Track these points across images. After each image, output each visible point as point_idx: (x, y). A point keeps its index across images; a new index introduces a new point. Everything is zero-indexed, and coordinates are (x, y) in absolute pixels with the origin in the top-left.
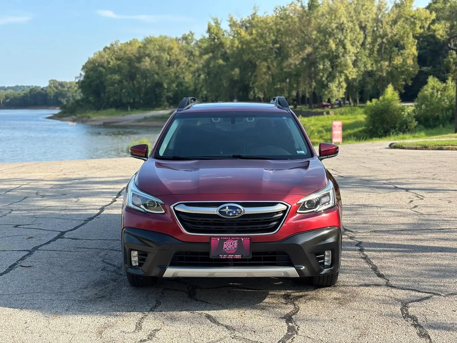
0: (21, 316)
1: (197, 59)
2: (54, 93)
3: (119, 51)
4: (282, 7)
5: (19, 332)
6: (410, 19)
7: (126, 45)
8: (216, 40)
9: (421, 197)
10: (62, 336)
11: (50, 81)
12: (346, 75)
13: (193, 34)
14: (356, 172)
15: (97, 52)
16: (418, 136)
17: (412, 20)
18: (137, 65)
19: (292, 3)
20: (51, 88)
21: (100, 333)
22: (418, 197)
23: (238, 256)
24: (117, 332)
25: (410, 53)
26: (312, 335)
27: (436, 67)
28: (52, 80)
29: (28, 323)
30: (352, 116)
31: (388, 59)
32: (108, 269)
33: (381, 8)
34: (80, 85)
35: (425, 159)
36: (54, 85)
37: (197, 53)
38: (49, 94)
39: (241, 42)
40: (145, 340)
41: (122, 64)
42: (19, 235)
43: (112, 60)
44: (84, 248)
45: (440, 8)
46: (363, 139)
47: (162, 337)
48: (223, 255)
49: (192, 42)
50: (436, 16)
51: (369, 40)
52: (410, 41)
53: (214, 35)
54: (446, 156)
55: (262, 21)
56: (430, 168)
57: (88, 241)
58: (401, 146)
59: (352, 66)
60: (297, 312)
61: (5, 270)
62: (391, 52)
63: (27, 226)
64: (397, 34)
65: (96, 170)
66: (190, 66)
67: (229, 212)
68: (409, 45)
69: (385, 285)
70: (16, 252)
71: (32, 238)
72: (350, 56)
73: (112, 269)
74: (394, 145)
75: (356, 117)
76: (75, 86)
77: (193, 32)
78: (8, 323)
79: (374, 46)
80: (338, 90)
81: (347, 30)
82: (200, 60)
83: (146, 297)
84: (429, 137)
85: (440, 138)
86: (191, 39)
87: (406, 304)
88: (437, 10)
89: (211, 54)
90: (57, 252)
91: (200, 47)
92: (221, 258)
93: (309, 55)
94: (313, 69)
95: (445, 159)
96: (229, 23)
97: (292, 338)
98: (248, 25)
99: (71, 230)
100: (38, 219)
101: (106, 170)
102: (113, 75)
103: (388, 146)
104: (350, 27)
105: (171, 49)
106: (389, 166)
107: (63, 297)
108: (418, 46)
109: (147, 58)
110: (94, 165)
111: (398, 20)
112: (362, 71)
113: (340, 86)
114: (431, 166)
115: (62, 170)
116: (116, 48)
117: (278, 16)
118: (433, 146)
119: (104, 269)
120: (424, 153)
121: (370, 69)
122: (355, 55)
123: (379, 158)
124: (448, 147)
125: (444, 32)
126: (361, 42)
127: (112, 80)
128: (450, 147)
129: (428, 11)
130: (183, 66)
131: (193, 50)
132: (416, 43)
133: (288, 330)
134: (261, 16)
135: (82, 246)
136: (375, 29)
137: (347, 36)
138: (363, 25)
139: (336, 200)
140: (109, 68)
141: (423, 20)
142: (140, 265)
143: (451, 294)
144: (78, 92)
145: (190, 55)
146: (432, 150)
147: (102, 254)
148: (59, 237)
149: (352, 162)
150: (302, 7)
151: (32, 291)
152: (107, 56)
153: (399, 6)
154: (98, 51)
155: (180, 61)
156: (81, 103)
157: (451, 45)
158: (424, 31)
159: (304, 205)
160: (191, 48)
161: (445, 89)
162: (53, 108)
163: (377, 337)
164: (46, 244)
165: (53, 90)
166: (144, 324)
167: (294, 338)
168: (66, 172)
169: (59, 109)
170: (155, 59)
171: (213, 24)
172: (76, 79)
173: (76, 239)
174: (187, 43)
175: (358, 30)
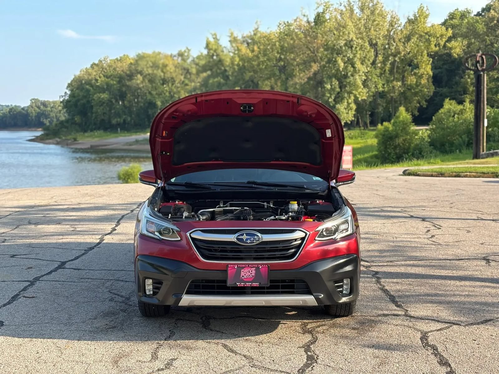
0: (32, 347)
1: (193, 77)
2: (36, 113)
3: (108, 69)
4: (286, 23)
5: (31, 361)
6: (424, 36)
7: (116, 61)
8: (215, 57)
9: (438, 227)
10: (77, 365)
11: (31, 100)
12: (355, 96)
13: (189, 50)
14: (369, 200)
15: (84, 69)
16: (434, 162)
17: (426, 37)
18: (128, 83)
19: (297, 18)
20: (32, 107)
21: (116, 362)
22: (435, 226)
23: (255, 284)
24: (133, 361)
25: (424, 72)
26: (332, 364)
27: (452, 88)
28: (33, 99)
29: (40, 353)
30: (362, 140)
31: (400, 79)
32: (116, 299)
33: (394, 24)
34: (65, 104)
35: (441, 187)
36: (36, 104)
37: (194, 71)
38: (31, 115)
39: (242, 59)
40: (163, 369)
41: (112, 82)
42: (17, 266)
43: (100, 77)
44: (88, 278)
45: (457, 25)
46: (374, 165)
47: (180, 366)
48: (241, 283)
49: (189, 58)
50: (452, 33)
51: (380, 58)
52: (424, 59)
53: (212, 52)
54: (464, 184)
55: (265, 37)
56: (448, 196)
57: (91, 271)
58: (416, 173)
59: (362, 87)
60: (315, 342)
61: (8, 301)
62: (404, 71)
63: (24, 256)
64: (410, 52)
65: (89, 197)
66: (187, 85)
67: (247, 239)
68: (424, 64)
69: (404, 315)
70: (17, 282)
71: (31, 268)
72: (360, 76)
73: (120, 299)
74: (408, 171)
75: (367, 141)
76: (59, 106)
77: (189, 48)
78: (19, 354)
79: (385, 65)
80: (347, 112)
81: (356, 48)
82: (197, 78)
83: (159, 327)
84: (445, 163)
85: (457, 164)
86: (188, 55)
87: (425, 334)
88: (453, 27)
89: (209, 73)
90: (60, 283)
91: (197, 64)
92: (239, 286)
93: (315, 74)
94: (320, 89)
95: (463, 186)
96: (229, 39)
97: (312, 366)
98: (250, 41)
99: (72, 260)
100: (34, 249)
101: (100, 197)
102: (101, 94)
103: (402, 173)
104: (360, 45)
105: (165, 66)
106: (403, 194)
107: (73, 328)
108: (433, 65)
109: (139, 76)
110: (86, 192)
111: (412, 37)
112: (373, 92)
113: (349, 108)
114: (448, 194)
115: (52, 198)
116: (105, 65)
117: (281, 32)
118: (449, 173)
119: (111, 300)
120: (440, 180)
121: (381, 89)
122: (365, 74)
123: (393, 185)
124: (466, 174)
125: (461, 50)
126: (371, 61)
127: (101, 100)
128: (468, 174)
129: (444, 28)
130: (179, 85)
131: (190, 68)
132: (431, 62)
133: (307, 359)
134: (264, 32)
135: (85, 276)
136: (387, 46)
137: (356, 53)
138: (374, 42)
139: (354, 228)
140: (98, 86)
141: (438, 38)
142: (155, 293)
143: (472, 324)
144: (62, 112)
145: (187, 73)
146: (449, 177)
147: (108, 284)
148: (59, 267)
149: (364, 189)
150: (308, 22)
151: (39, 322)
152: (95, 73)
153: (413, 23)
154: (85, 67)
155: (175, 79)
156: (65, 124)
157: (468, 65)
158: (440, 49)
159: (322, 232)
160: (188, 65)
161: (462, 112)
162: (34, 129)
163: (398, 365)
164: (47, 274)
165: (34, 110)
166: (160, 353)
167: (314, 366)
168: (57, 199)
169: (42, 131)
170: (148, 76)
171: (211, 40)
172: (60, 98)
173: (79, 269)
174: (184, 60)
175: (369, 48)
